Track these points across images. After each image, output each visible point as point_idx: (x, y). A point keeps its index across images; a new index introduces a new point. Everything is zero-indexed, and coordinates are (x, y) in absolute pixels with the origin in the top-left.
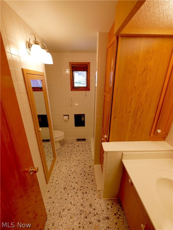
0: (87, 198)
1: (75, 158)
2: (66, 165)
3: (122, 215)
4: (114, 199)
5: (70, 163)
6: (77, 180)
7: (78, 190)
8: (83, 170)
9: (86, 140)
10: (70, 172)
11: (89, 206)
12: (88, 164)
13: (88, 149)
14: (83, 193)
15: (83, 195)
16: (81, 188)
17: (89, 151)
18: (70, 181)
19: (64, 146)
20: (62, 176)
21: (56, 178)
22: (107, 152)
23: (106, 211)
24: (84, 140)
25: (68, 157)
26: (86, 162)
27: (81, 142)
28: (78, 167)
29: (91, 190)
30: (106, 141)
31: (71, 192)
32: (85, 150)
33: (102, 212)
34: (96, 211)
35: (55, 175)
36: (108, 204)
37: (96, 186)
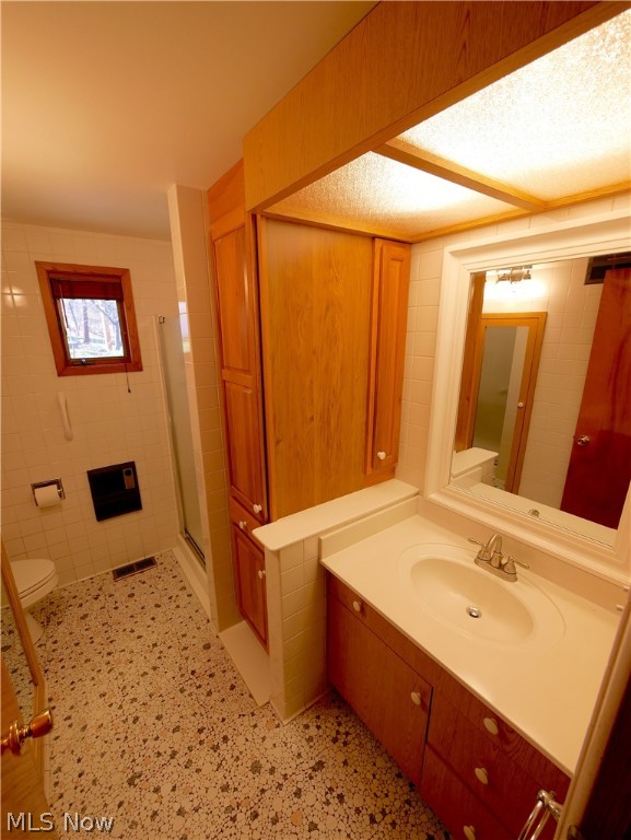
0: (236, 753)
1: (133, 643)
2: (103, 689)
3: (351, 731)
4: (316, 703)
5: (121, 674)
6: (176, 718)
7: (190, 749)
8: (183, 671)
9: (158, 562)
10: (129, 708)
11: (251, 775)
12: (194, 641)
13: (177, 592)
14: (215, 748)
15: (216, 754)
16: (203, 736)
17: (183, 594)
18: (145, 741)
19: (59, 623)
20: (99, 741)
21: (72, 768)
22: (277, 553)
23: (308, 749)
24: (149, 563)
25: (98, 658)
26: (184, 639)
27: (138, 576)
28: (161, 669)
29: (239, 721)
30: (257, 523)
31: (166, 776)
32: (165, 600)
33: (298, 761)
34: (280, 770)
35: (59, 760)
36: (307, 727)
37: (251, 696)
